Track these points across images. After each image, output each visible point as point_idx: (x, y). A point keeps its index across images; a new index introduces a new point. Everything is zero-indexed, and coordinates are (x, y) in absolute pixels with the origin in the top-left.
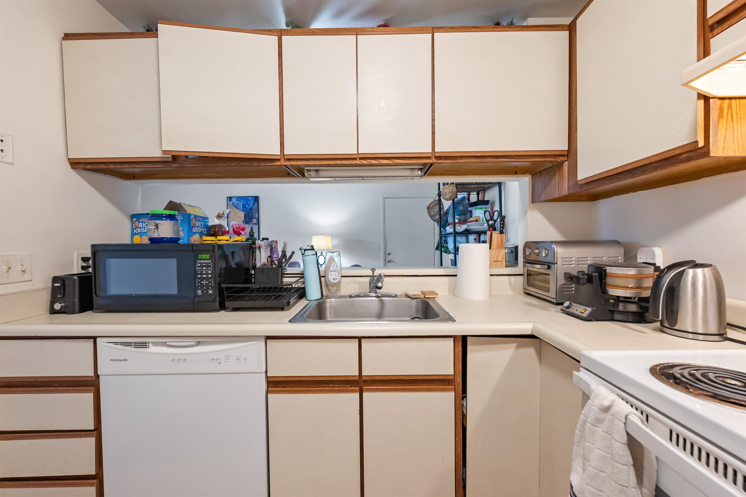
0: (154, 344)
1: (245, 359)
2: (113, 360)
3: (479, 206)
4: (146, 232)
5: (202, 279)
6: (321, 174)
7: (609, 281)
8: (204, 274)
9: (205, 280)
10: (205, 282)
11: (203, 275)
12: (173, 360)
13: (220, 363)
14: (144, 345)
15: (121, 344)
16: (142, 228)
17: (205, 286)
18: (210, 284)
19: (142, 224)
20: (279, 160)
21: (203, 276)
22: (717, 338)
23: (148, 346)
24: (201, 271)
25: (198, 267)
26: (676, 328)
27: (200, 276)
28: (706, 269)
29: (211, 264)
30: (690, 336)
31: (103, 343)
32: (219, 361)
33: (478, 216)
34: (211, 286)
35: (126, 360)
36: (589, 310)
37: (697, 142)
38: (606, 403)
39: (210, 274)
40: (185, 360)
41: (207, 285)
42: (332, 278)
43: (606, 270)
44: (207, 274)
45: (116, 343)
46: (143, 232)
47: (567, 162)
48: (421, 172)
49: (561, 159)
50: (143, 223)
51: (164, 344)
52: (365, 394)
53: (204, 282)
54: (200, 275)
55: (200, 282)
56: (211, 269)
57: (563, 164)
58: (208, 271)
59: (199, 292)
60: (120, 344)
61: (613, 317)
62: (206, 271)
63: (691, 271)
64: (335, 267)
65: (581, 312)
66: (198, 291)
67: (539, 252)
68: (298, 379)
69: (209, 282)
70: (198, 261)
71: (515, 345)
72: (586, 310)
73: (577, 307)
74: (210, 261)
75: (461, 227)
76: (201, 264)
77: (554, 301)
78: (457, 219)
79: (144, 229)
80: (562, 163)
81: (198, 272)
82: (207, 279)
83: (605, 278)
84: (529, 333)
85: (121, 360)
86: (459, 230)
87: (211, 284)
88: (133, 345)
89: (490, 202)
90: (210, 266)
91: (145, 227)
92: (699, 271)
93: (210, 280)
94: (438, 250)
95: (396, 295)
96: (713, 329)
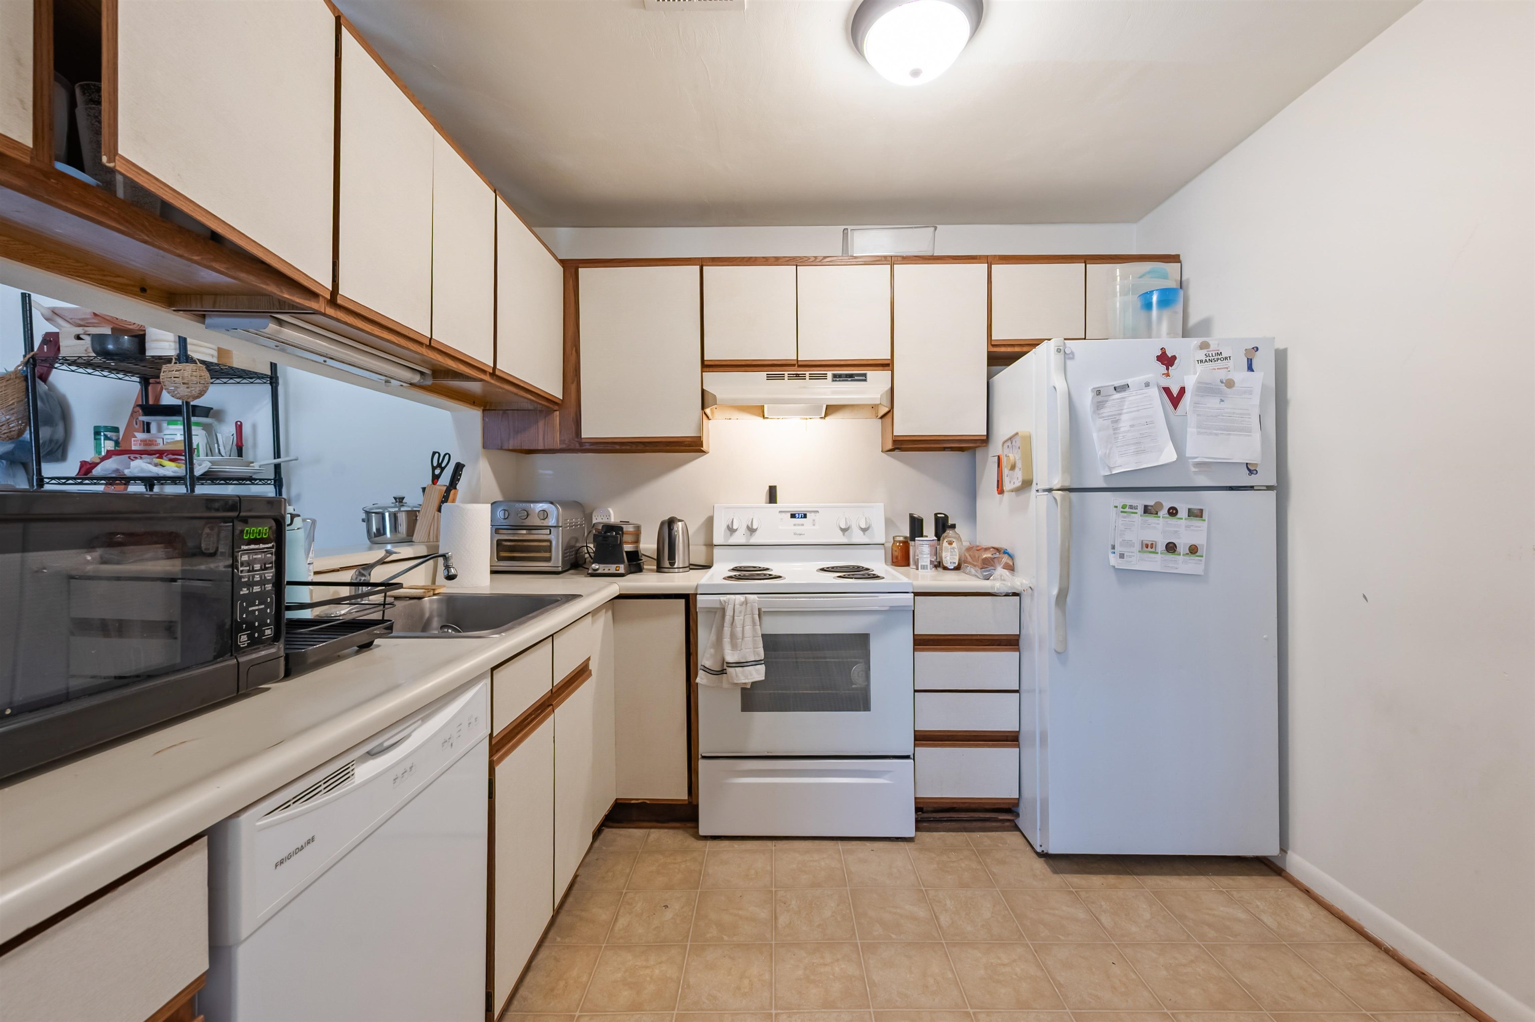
1: (476, 720)
5: (251, 599)
8: (256, 584)
9: (258, 602)
10: (257, 608)
11: (255, 588)
13: (451, 745)
14: (344, 774)
15: (297, 799)
17: (257, 618)
18: (268, 611)
20: (319, 298)
21: (254, 591)
23: (351, 774)
24: (248, 577)
25: (244, 563)
26: (674, 566)
27: (247, 592)
29: (274, 552)
31: (258, 823)
32: (450, 742)
34: (269, 615)
35: (312, 839)
36: (621, 566)
37: (701, 437)
39: (270, 581)
40: (411, 768)
41: (263, 616)
44: (263, 582)
45: (285, 806)
47: (558, 412)
49: (556, 407)
52: (556, 712)
54: (245, 589)
55: (248, 609)
56: (274, 567)
57: (553, 413)
58: (266, 575)
59: (243, 639)
60: (294, 803)
62: (262, 575)
66: (240, 636)
68: (514, 725)
69: (267, 605)
71: (604, 611)
72: (619, 567)
73: (610, 567)
81: (245, 579)
82: (263, 596)
83: (621, 535)
84: (618, 593)
85: (302, 848)
87: (272, 610)
88: (322, 787)
89: (212, 411)
93: (270, 600)
96: (687, 565)
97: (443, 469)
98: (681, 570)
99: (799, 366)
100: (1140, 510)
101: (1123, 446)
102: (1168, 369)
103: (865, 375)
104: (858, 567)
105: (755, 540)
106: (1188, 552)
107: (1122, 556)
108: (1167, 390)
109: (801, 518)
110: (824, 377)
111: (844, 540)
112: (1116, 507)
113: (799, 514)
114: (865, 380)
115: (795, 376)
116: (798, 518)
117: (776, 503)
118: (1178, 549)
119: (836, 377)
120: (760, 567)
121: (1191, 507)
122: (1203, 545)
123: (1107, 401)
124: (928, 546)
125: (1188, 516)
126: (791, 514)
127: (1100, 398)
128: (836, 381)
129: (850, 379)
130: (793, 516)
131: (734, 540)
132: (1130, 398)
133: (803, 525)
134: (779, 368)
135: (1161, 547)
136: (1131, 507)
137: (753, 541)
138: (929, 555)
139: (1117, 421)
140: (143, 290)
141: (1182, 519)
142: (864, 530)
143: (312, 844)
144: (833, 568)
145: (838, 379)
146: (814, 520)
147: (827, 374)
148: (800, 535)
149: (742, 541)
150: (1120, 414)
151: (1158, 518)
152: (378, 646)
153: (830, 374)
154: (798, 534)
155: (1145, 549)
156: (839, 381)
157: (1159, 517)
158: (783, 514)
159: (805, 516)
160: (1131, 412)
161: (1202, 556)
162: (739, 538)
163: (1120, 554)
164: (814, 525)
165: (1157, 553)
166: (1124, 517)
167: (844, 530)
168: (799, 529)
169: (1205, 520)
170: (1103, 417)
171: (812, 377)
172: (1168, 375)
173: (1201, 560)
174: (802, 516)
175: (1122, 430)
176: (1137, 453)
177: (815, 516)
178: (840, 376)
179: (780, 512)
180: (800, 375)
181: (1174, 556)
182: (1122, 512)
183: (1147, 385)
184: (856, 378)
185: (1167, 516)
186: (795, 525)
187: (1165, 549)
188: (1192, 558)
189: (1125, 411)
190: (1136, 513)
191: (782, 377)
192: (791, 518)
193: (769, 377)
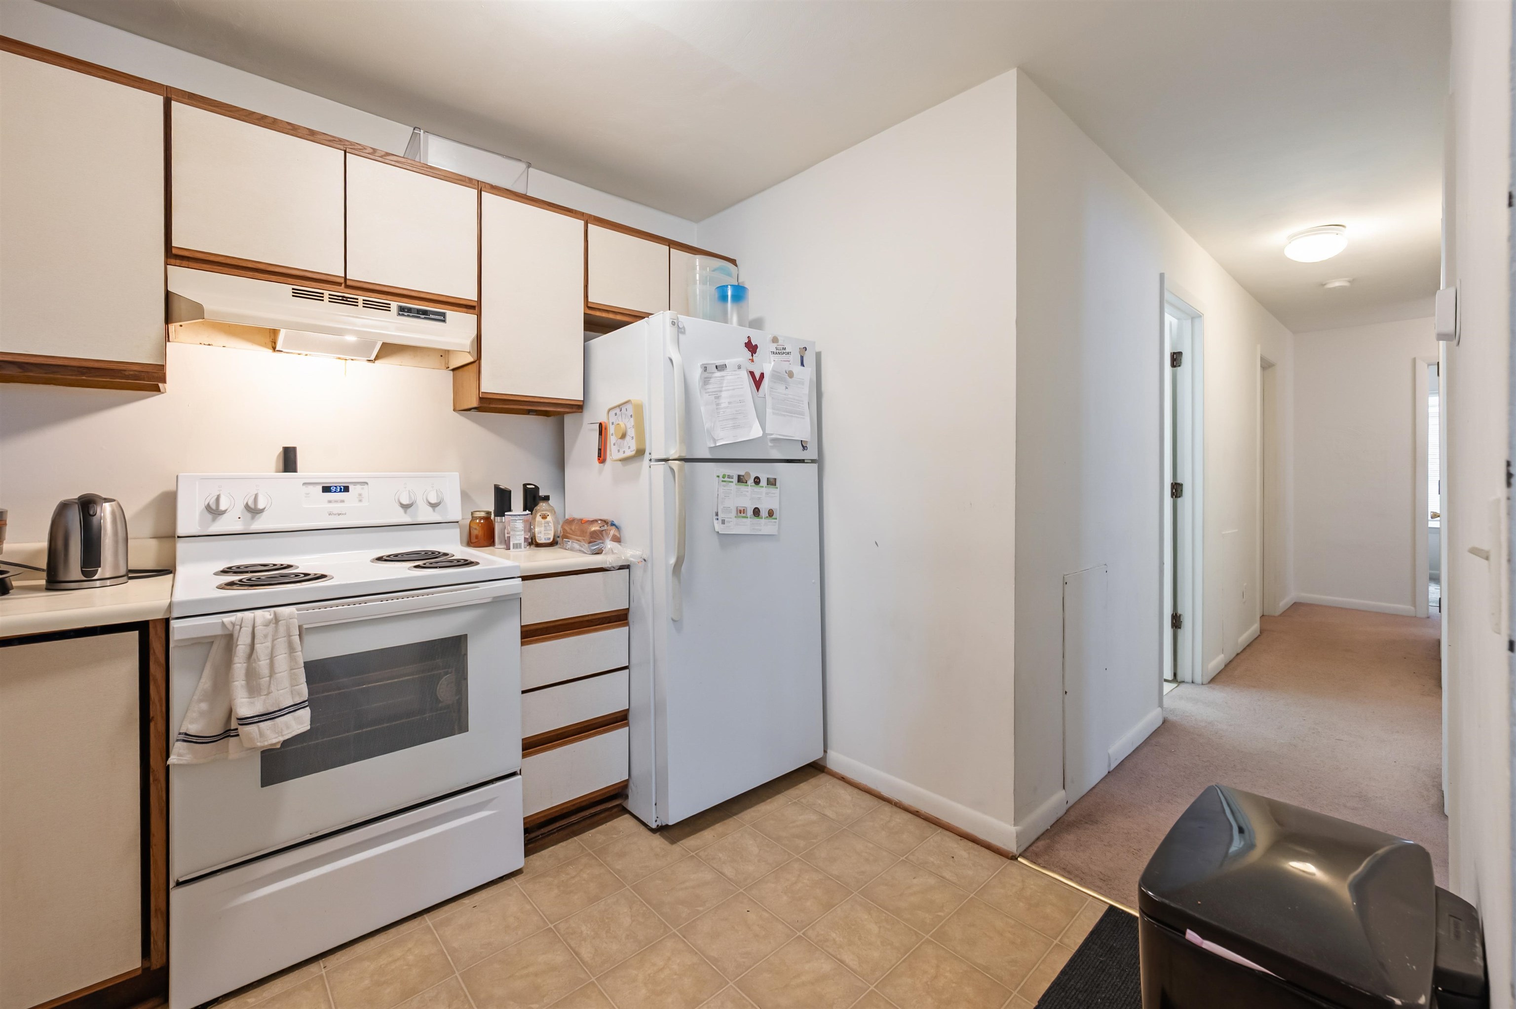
96: (123, 571)
98: (108, 582)
99: (347, 286)
100: (735, 479)
101: (724, 420)
102: (752, 356)
103: (444, 315)
104: (433, 553)
105: (259, 525)
106: (768, 515)
107: (723, 522)
108: (752, 374)
109: (341, 491)
110: (387, 308)
111: (407, 519)
112: (718, 476)
113: (336, 487)
114: (444, 321)
115: (341, 298)
116: (335, 492)
117: (297, 472)
118: (761, 514)
119: (402, 310)
120: (275, 565)
121: (768, 477)
122: (777, 509)
123: (711, 378)
124: (522, 521)
125: (767, 484)
126: (323, 487)
127: (706, 375)
128: (403, 315)
129: (423, 316)
130: (326, 489)
131: (222, 527)
132: (728, 377)
133: (343, 501)
134: (313, 284)
135: (750, 512)
136: (729, 477)
137: (257, 526)
138: (523, 532)
139: (718, 398)
141: (763, 487)
142: (434, 506)
144: (396, 555)
145: (406, 314)
146: (360, 495)
147: (390, 304)
148: (339, 515)
149: (238, 527)
150: (721, 391)
151: (747, 487)
153: (394, 305)
154: (335, 514)
155: (739, 514)
156: (408, 316)
157: (748, 486)
158: (311, 487)
159: (346, 489)
160: (729, 390)
161: (776, 519)
162: (228, 523)
163: (722, 520)
164: (360, 501)
165: (748, 518)
166: (724, 486)
167: (406, 507)
168: (336, 507)
169: (777, 488)
170: (708, 392)
171: (367, 305)
172: (752, 361)
173: (775, 522)
174: (341, 489)
175: (723, 405)
176: (735, 427)
177: (363, 489)
178: (410, 310)
179: (304, 484)
180: (348, 299)
181: (758, 519)
182: (723, 481)
183: (739, 367)
184: (432, 316)
185: (754, 484)
186: (330, 502)
187: (752, 513)
188: (770, 520)
189: (724, 389)
190: (732, 482)
191: (319, 297)
192: (323, 492)
193: (296, 294)
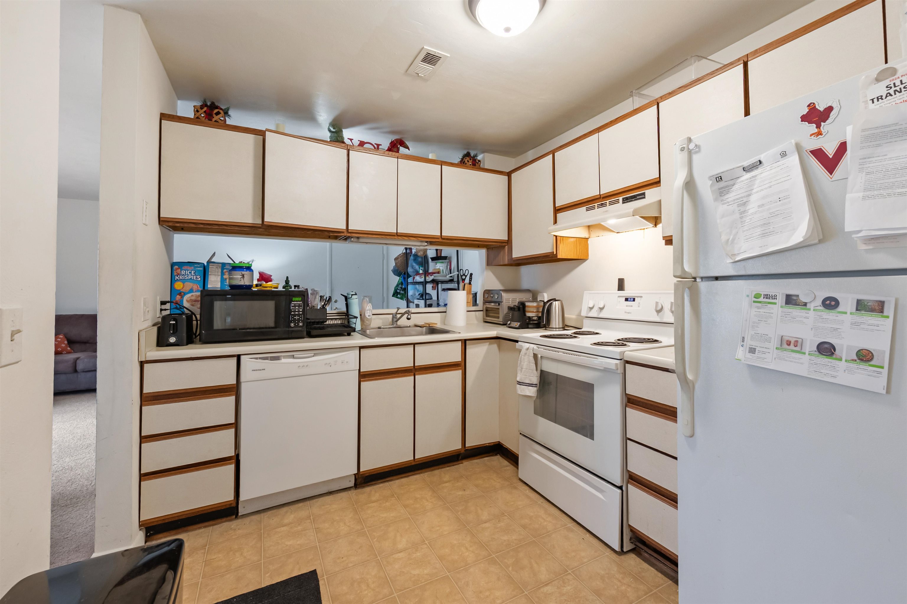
0: (285, 357)
1: (347, 362)
2: (254, 370)
3: (440, 261)
4: (189, 279)
5: (295, 315)
6: (361, 240)
7: (527, 309)
8: (297, 312)
9: (297, 316)
12: (299, 367)
13: (331, 366)
14: (278, 358)
15: (260, 358)
16: (185, 275)
17: (297, 320)
19: (185, 271)
20: (343, 232)
22: (562, 329)
23: (280, 359)
24: (294, 310)
25: (292, 306)
26: (550, 327)
28: (559, 302)
29: (302, 304)
30: (554, 329)
31: (247, 359)
32: (330, 365)
33: (439, 269)
34: (301, 320)
35: (264, 369)
36: (519, 323)
37: (554, 252)
38: (528, 347)
39: (301, 312)
40: (307, 366)
41: (299, 320)
42: (368, 315)
43: (525, 304)
44: (299, 311)
45: (256, 358)
46: (185, 279)
47: (507, 246)
48: (427, 243)
49: (504, 244)
50: (187, 271)
51: (293, 357)
52: (416, 376)
53: (297, 318)
54: (293, 313)
55: (293, 318)
56: (302, 308)
59: (292, 325)
61: (528, 326)
62: (298, 310)
63: (554, 302)
64: (370, 307)
65: (516, 325)
67: (493, 296)
68: (378, 372)
69: (300, 317)
70: (292, 302)
71: (488, 343)
72: (518, 324)
73: (514, 323)
74: (301, 302)
75: (429, 277)
76: (294, 304)
77: (502, 323)
78: (421, 270)
79: (187, 276)
80: (504, 246)
81: (292, 310)
82: (299, 315)
83: (525, 308)
84: (495, 336)
85: (261, 370)
86: (428, 279)
87: (302, 319)
88: (269, 359)
89: (448, 257)
90: (301, 306)
91: (188, 275)
92: (557, 302)
93: (301, 316)
94: (394, 297)
95: (410, 326)
96: (561, 326)
97: (466, 276)
99: (602, 198)
100: (781, 300)
101: (750, 229)
103: (644, 194)
105: (602, 315)
106: (855, 357)
107: (752, 351)
110: (617, 202)
111: (658, 319)
112: (748, 296)
113: (630, 298)
114: (644, 198)
115: (601, 205)
116: (630, 301)
117: (624, 291)
118: (837, 352)
120: (594, 332)
121: (861, 297)
122: (884, 352)
123: (734, 184)
125: (857, 310)
126: (625, 298)
127: (722, 184)
129: (633, 199)
130: (627, 300)
131: (592, 314)
132: (763, 175)
133: (632, 306)
134: (592, 202)
135: (810, 346)
136: (767, 296)
139: (745, 204)
140: (329, 237)
141: (846, 313)
143: (264, 371)
145: (626, 201)
146: (639, 303)
147: (619, 199)
148: (629, 313)
149: (595, 316)
150: (749, 195)
151: (807, 311)
152: (352, 335)
153: (621, 199)
154: (627, 313)
155: (785, 346)
156: (627, 202)
157: (809, 309)
158: (621, 298)
159: (634, 300)
160: (762, 190)
161: (882, 367)
162: (594, 313)
163: (750, 348)
164: (639, 306)
165: (805, 353)
166: (758, 308)
167: (659, 312)
168: (629, 309)
169: (888, 317)
170: (728, 202)
171: (611, 204)
173: (880, 373)
174: (632, 300)
175: (750, 212)
176: (764, 235)
177: (641, 300)
178: (627, 198)
180: (604, 204)
181: (830, 360)
182: (754, 302)
184: (638, 197)
185: (822, 308)
186: (626, 306)
187: (816, 350)
188: (861, 367)
189: (754, 191)
190: (775, 304)
191: (593, 208)
192: (625, 301)
193: (588, 210)
